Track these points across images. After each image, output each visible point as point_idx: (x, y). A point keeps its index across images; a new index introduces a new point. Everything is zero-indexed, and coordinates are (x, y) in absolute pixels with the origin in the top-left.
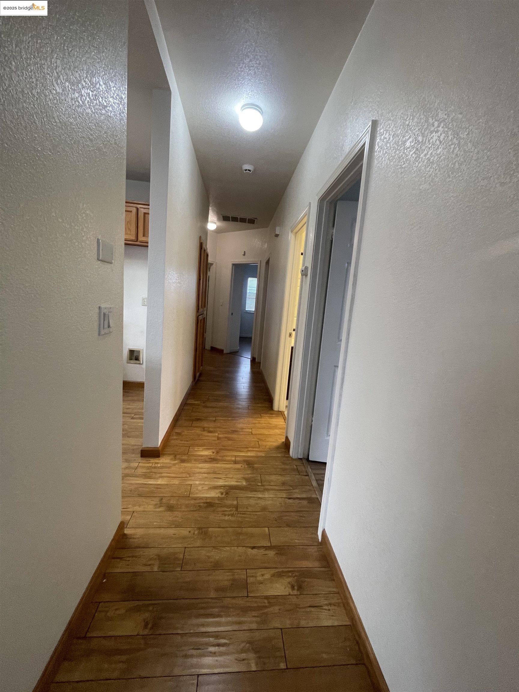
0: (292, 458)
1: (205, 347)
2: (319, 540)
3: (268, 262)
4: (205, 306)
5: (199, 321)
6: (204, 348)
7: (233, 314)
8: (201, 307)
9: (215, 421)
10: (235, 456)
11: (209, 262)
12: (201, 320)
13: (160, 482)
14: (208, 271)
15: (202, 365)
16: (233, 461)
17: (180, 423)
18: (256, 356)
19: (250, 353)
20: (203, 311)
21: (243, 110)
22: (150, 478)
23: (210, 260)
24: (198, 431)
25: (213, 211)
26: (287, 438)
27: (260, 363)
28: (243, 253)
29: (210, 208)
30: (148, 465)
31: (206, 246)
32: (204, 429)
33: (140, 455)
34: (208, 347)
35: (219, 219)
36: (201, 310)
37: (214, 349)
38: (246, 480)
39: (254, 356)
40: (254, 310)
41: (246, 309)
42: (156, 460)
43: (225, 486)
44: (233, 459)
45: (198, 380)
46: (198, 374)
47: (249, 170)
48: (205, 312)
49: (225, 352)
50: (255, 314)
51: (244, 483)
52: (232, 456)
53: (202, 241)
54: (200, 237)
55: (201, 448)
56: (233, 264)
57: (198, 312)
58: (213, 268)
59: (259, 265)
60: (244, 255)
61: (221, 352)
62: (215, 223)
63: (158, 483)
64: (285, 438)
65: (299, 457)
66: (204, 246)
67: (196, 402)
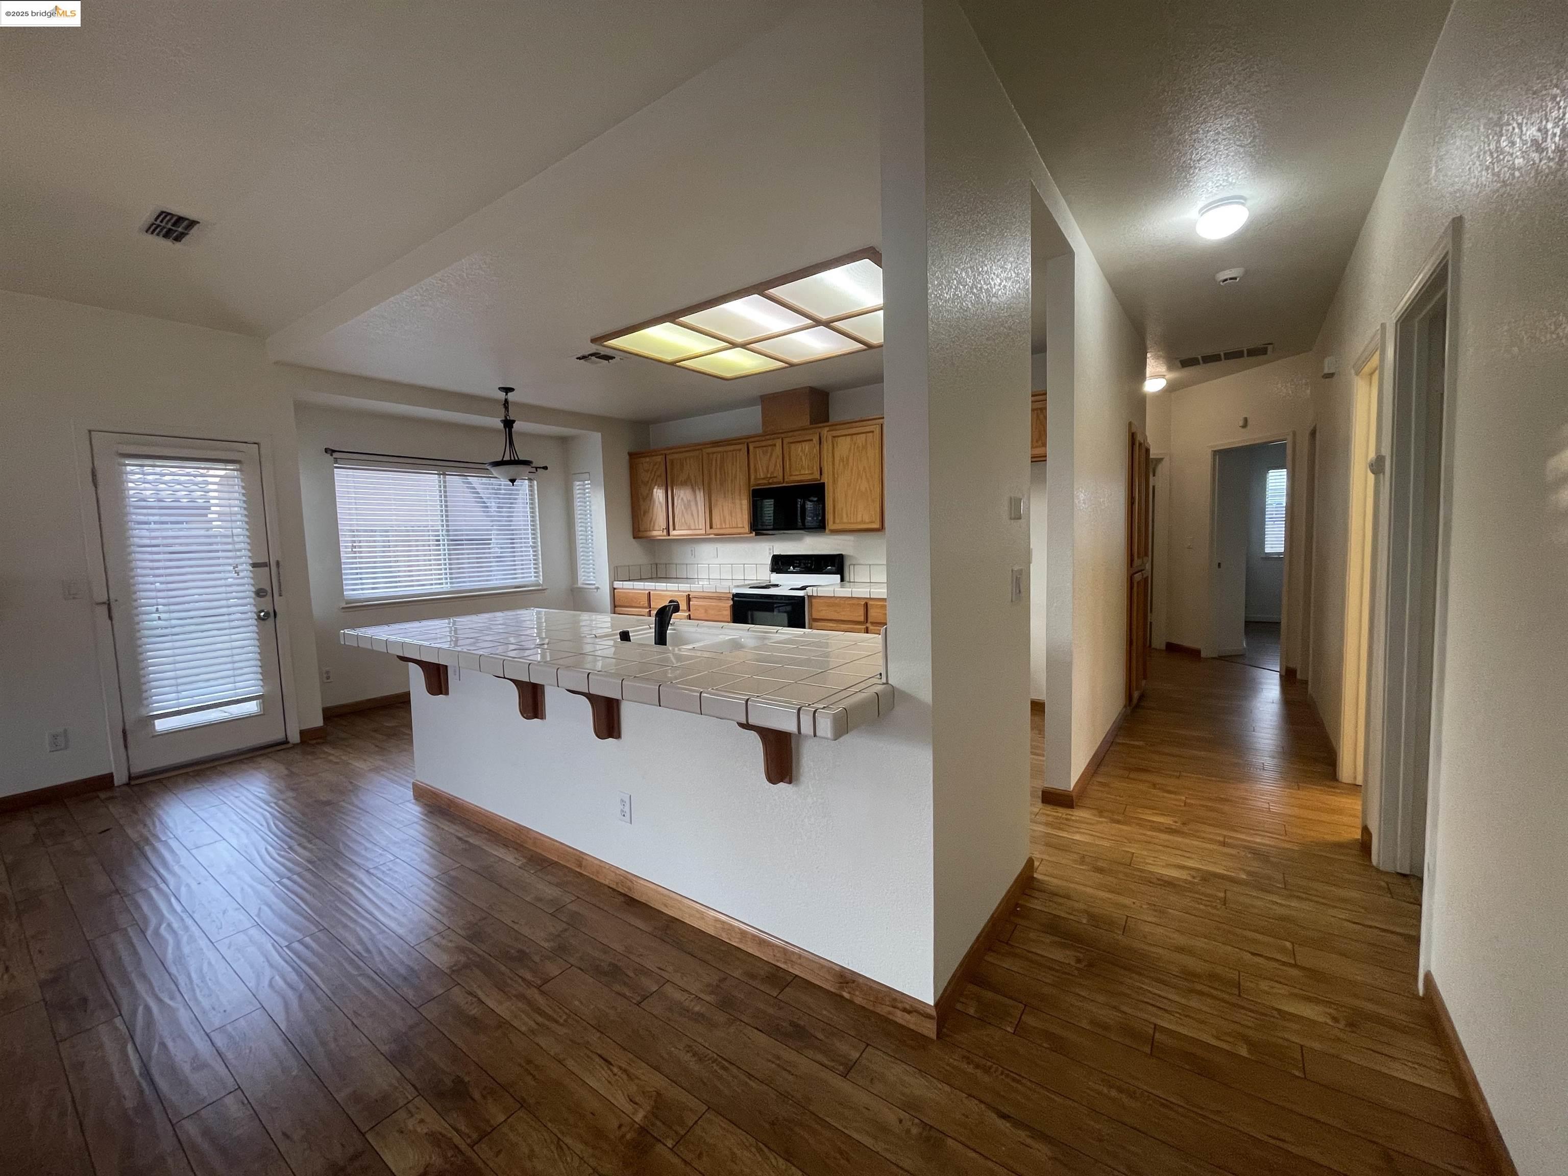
0: (1378, 870)
1: (1150, 646)
2: (1418, 993)
3: (1313, 433)
4: (1146, 555)
5: (1135, 585)
6: (1147, 647)
7: (1222, 565)
8: (1139, 557)
9: (1178, 777)
10: (1225, 836)
11: (1151, 457)
12: (1138, 583)
13: (1077, 837)
14: (1151, 475)
15: (1145, 678)
16: (1219, 842)
17: (1103, 769)
18: (1296, 664)
19: (1279, 658)
20: (1143, 564)
21: (1204, 213)
22: (1060, 829)
23: (1154, 453)
24: (1143, 787)
25: (1157, 357)
26: (1366, 830)
27: (1306, 682)
28: (1241, 423)
29: (1149, 355)
30: (1055, 814)
31: (1144, 433)
32: (1154, 786)
33: (1040, 800)
34: (1158, 642)
35: (1170, 368)
36: (1137, 562)
37: (1172, 648)
38: (1249, 873)
39: (1291, 666)
40: (1282, 550)
41: (1267, 550)
42: (1069, 811)
43: (1198, 870)
44: (1221, 839)
45: (1137, 706)
46: (1136, 695)
47: (1231, 279)
48: (1148, 566)
49: (1203, 655)
50: (1287, 561)
51: (1244, 877)
52: (1219, 835)
53: (1134, 430)
54: (1130, 424)
55: (1150, 812)
56: (1215, 453)
57: (1131, 566)
58: (1162, 469)
59: (1289, 443)
60: (1245, 425)
61: (1194, 654)
62: (1163, 376)
63: (1074, 838)
64: (1359, 831)
65: (1399, 871)
66: (1139, 438)
67: (1136, 743)
